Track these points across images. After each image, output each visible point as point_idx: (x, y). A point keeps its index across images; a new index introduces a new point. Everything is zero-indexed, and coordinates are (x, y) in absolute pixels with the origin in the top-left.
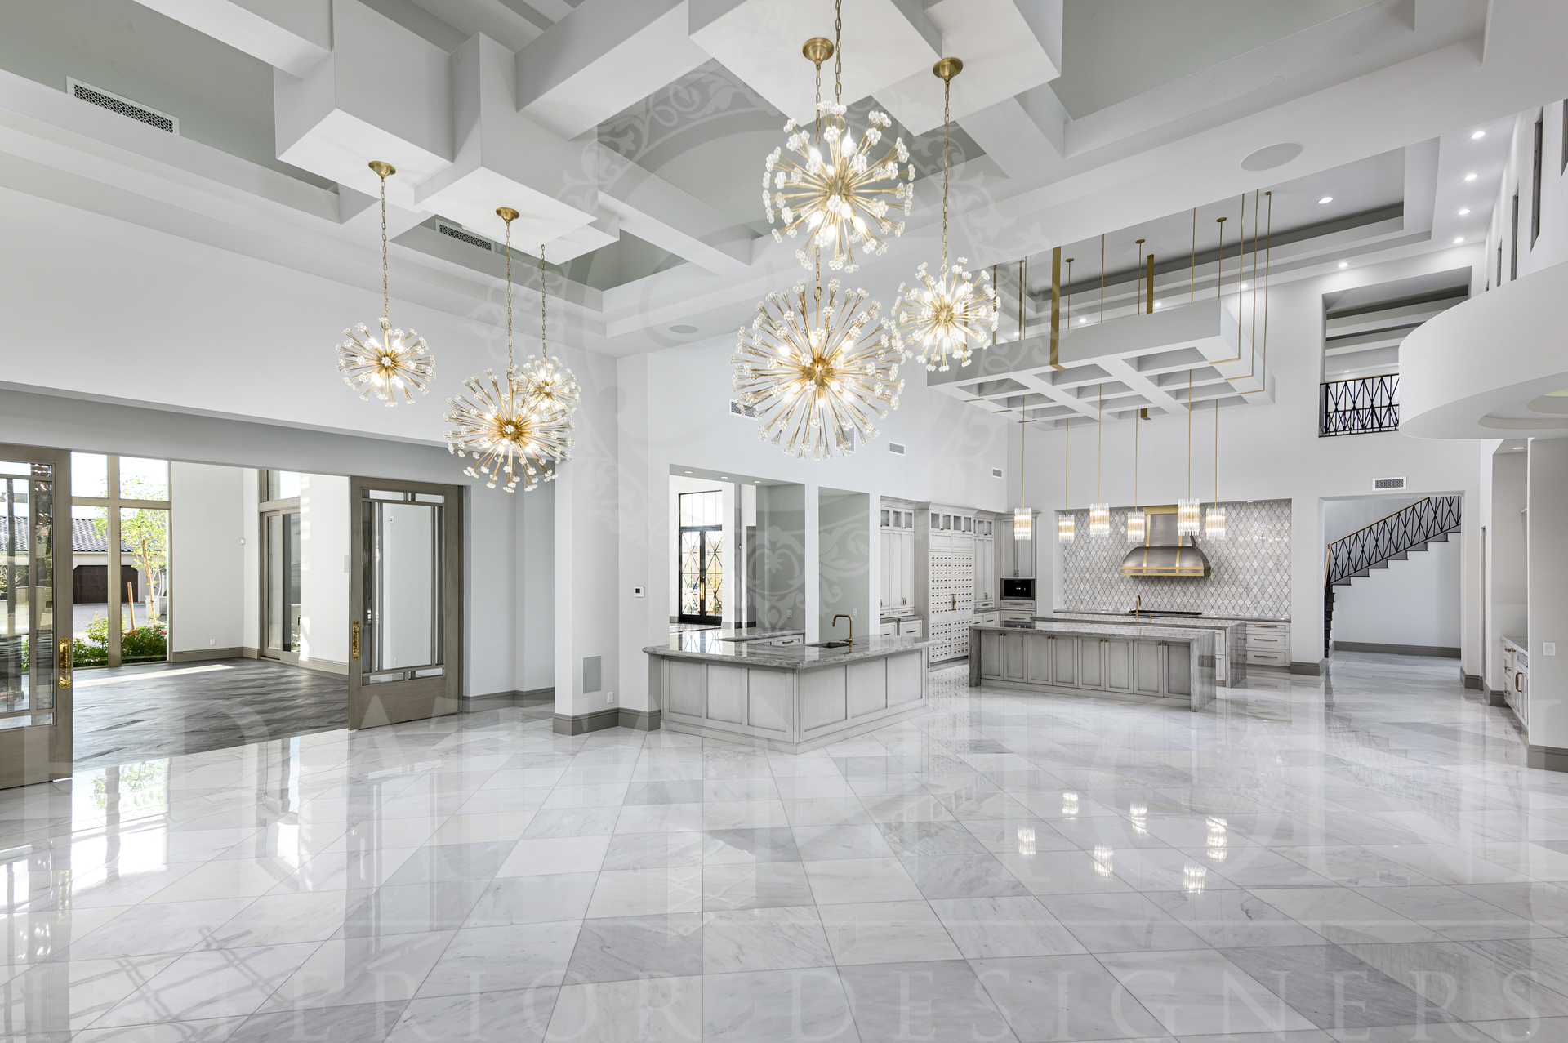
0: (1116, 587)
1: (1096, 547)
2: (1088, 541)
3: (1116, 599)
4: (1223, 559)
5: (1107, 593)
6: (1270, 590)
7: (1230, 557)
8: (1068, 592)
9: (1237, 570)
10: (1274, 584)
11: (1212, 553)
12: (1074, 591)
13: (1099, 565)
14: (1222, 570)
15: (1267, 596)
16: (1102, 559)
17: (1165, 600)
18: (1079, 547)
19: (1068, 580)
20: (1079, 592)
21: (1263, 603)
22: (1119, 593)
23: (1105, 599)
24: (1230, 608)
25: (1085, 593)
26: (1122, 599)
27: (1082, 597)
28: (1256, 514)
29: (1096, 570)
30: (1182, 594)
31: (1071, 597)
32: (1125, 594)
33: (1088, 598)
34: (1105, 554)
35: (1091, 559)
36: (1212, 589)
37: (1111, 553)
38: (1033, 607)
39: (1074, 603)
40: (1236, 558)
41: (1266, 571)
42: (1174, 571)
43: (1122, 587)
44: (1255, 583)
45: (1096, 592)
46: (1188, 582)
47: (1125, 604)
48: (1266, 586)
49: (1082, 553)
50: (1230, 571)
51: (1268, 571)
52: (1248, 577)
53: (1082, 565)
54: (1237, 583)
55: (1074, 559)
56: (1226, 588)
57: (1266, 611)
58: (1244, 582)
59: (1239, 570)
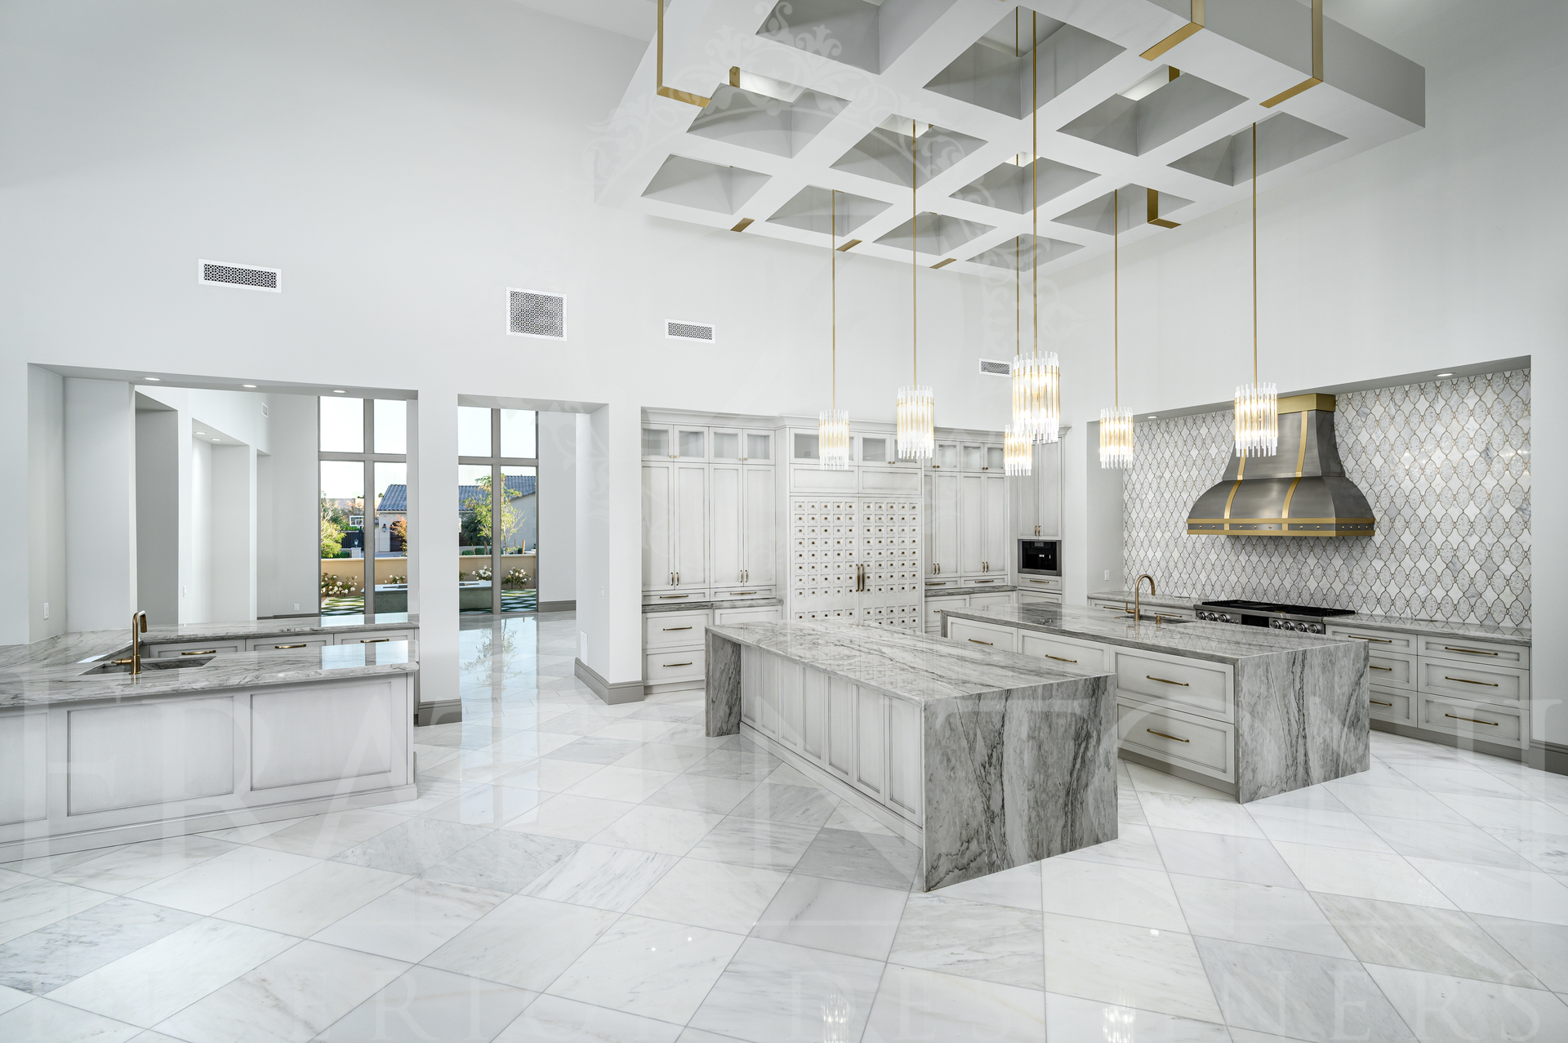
0: (1203, 556)
1: (1172, 483)
2: (1159, 474)
4: (1399, 501)
5: (1189, 566)
7: (1415, 497)
8: (1130, 563)
9: (1430, 525)
11: (1377, 489)
12: (1138, 561)
14: (1399, 524)
15: (1498, 581)
17: (1287, 583)
18: (1146, 485)
19: (1130, 542)
20: (1146, 563)
21: (1490, 596)
22: (1208, 566)
23: (1184, 576)
25: (1154, 565)
26: (1213, 578)
28: (1471, 400)
29: (1172, 524)
30: (1318, 572)
31: (1134, 572)
32: (1218, 569)
33: (1159, 574)
35: (1163, 505)
36: (1378, 564)
38: (1059, 587)
40: (1427, 498)
41: (1498, 526)
43: (1213, 557)
44: (1472, 552)
45: (1172, 564)
48: (1497, 559)
49: (1150, 496)
50: (1415, 526)
51: (1502, 525)
52: (1455, 539)
53: (1150, 516)
54: (1431, 552)
55: (1138, 506)
56: (1407, 563)
57: (1498, 617)
58: (1445, 550)
59: (1434, 525)
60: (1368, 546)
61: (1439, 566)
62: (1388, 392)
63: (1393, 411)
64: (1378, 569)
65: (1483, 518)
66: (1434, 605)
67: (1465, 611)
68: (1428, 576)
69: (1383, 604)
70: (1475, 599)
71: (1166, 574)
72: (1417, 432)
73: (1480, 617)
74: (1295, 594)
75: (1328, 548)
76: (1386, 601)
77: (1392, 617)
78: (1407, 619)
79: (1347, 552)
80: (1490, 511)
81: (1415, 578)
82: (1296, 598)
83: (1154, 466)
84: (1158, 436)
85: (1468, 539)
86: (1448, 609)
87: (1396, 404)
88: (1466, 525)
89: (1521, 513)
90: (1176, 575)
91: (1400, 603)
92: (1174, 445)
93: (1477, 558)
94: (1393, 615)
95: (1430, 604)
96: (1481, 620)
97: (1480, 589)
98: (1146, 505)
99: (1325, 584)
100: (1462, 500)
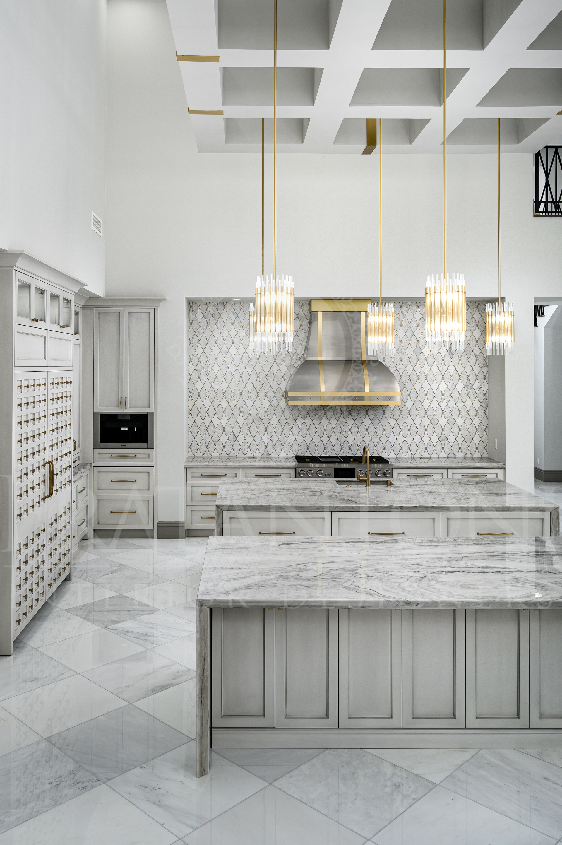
0: (266, 421)
2: (224, 349)
3: (266, 439)
6: (460, 422)
7: (414, 376)
8: (195, 430)
9: (422, 395)
10: (464, 413)
12: (203, 428)
13: (241, 386)
15: (456, 430)
16: (245, 377)
17: (333, 440)
18: (212, 359)
19: (195, 411)
20: (211, 430)
21: (452, 439)
23: (249, 439)
24: (413, 447)
25: (219, 431)
26: (275, 439)
27: (216, 437)
30: (354, 429)
31: (199, 439)
32: (279, 431)
33: (224, 438)
34: (249, 369)
35: (229, 377)
36: (392, 422)
37: (258, 368)
38: (151, 460)
39: (203, 448)
40: (420, 377)
41: (455, 395)
42: (361, 398)
43: (274, 421)
46: (362, 413)
47: (278, 447)
50: (414, 395)
51: (458, 395)
54: (422, 413)
55: (203, 377)
56: (409, 421)
57: (455, 451)
58: (430, 411)
59: (424, 395)
60: (386, 410)
61: (426, 422)
62: (399, 304)
63: (402, 318)
64: (392, 426)
65: (449, 391)
66: (423, 448)
67: (439, 449)
68: (420, 429)
69: (395, 449)
70: (444, 441)
71: (232, 438)
72: (415, 333)
73: (447, 452)
74: (338, 448)
75: (361, 412)
76: (396, 447)
77: (400, 458)
78: (409, 458)
79: (374, 414)
80: (452, 386)
81: (414, 431)
82: (339, 450)
83: (220, 342)
84: (224, 316)
85: (441, 404)
86: (431, 449)
87: (403, 314)
88: (440, 395)
89: (466, 388)
90: (241, 438)
91: (405, 448)
92: (239, 325)
93: (445, 415)
94: (401, 456)
95: (422, 447)
96: (447, 454)
97: (447, 435)
98: (212, 377)
99: (359, 438)
100: (438, 379)
